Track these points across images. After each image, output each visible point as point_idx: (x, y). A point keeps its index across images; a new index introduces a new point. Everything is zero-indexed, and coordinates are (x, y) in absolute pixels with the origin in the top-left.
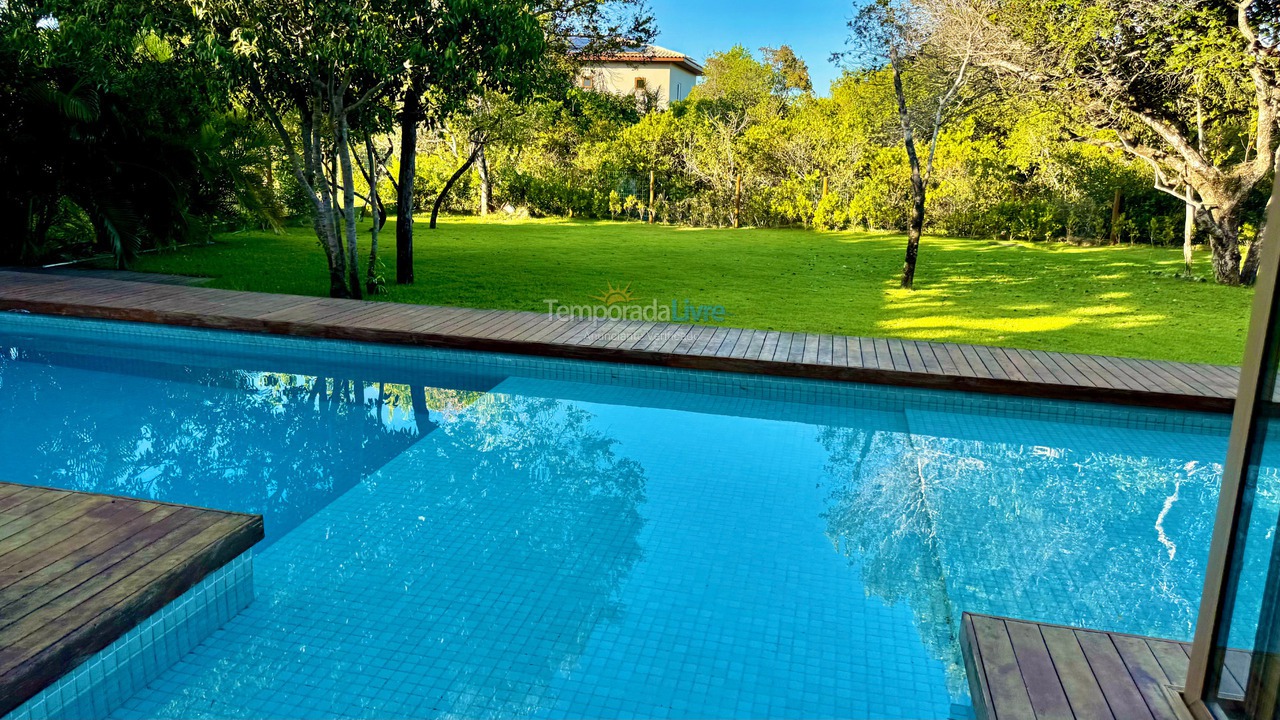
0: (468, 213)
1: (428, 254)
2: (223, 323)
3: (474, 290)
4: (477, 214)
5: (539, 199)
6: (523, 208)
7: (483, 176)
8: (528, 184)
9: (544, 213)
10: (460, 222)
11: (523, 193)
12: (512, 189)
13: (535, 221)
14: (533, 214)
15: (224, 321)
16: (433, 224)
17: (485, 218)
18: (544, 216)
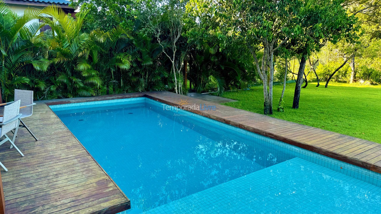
0: (345, 82)
1: (314, 98)
2: (215, 118)
3: (319, 114)
4: (349, 83)
5: (376, 78)
6: (368, 81)
7: (353, 69)
8: (371, 72)
9: (378, 83)
10: (339, 86)
11: (369, 75)
12: (364, 74)
13: (372, 86)
14: (372, 84)
15: (215, 117)
16: (326, 86)
17: (351, 84)
18: (377, 85)
